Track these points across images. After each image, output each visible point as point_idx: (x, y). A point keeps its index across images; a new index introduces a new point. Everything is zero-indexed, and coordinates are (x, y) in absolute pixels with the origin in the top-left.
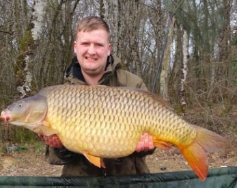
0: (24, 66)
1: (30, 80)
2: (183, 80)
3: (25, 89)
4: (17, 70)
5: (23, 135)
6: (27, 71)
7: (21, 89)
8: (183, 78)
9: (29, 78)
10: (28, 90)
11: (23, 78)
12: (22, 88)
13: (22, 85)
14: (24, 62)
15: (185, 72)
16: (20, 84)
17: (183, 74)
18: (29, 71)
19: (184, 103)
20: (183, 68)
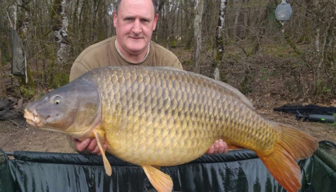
0: (60, 10)
1: (67, 24)
2: (220, 27)
3: (61, 33)
4: (54, 14)
5: (60, 80)
6: (63, 15)
7: (58, 34)
8: (220, 25)
9: (65, 23)
10: (64, 35)
11: (60, 22)
12: (59, 32)
13: (58, 30)
14: (61, 7)
15: (222, 19)
16: (56, 29)
17: (220, 21)
18: (66, 15)
19: (221, 50)
20: (220, 14)
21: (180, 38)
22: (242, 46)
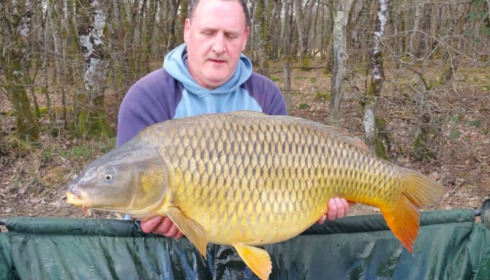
1: (103, 24)
2: (378, 34)
3: (92, 40)
5: (87, 124)
6: (96, 8)
7: (85, 41)
8: (378, 29)
9: (99, 21)
10: (97, 42)
11: (89, 21)
12: (88, 38)
13: (86, 34)
15: (382, 18)
16: (83, 31)
17: (378, 21)
18: (101, 8)
19: (378, 77)
20: (379, 10)
21: (319, 55)
22: (419, 70)
